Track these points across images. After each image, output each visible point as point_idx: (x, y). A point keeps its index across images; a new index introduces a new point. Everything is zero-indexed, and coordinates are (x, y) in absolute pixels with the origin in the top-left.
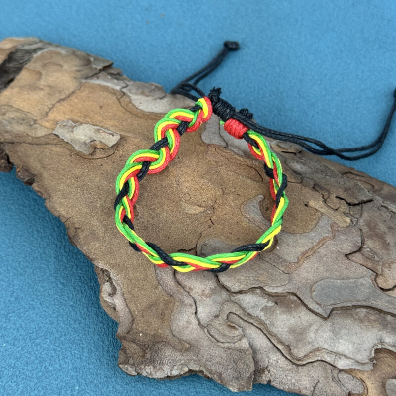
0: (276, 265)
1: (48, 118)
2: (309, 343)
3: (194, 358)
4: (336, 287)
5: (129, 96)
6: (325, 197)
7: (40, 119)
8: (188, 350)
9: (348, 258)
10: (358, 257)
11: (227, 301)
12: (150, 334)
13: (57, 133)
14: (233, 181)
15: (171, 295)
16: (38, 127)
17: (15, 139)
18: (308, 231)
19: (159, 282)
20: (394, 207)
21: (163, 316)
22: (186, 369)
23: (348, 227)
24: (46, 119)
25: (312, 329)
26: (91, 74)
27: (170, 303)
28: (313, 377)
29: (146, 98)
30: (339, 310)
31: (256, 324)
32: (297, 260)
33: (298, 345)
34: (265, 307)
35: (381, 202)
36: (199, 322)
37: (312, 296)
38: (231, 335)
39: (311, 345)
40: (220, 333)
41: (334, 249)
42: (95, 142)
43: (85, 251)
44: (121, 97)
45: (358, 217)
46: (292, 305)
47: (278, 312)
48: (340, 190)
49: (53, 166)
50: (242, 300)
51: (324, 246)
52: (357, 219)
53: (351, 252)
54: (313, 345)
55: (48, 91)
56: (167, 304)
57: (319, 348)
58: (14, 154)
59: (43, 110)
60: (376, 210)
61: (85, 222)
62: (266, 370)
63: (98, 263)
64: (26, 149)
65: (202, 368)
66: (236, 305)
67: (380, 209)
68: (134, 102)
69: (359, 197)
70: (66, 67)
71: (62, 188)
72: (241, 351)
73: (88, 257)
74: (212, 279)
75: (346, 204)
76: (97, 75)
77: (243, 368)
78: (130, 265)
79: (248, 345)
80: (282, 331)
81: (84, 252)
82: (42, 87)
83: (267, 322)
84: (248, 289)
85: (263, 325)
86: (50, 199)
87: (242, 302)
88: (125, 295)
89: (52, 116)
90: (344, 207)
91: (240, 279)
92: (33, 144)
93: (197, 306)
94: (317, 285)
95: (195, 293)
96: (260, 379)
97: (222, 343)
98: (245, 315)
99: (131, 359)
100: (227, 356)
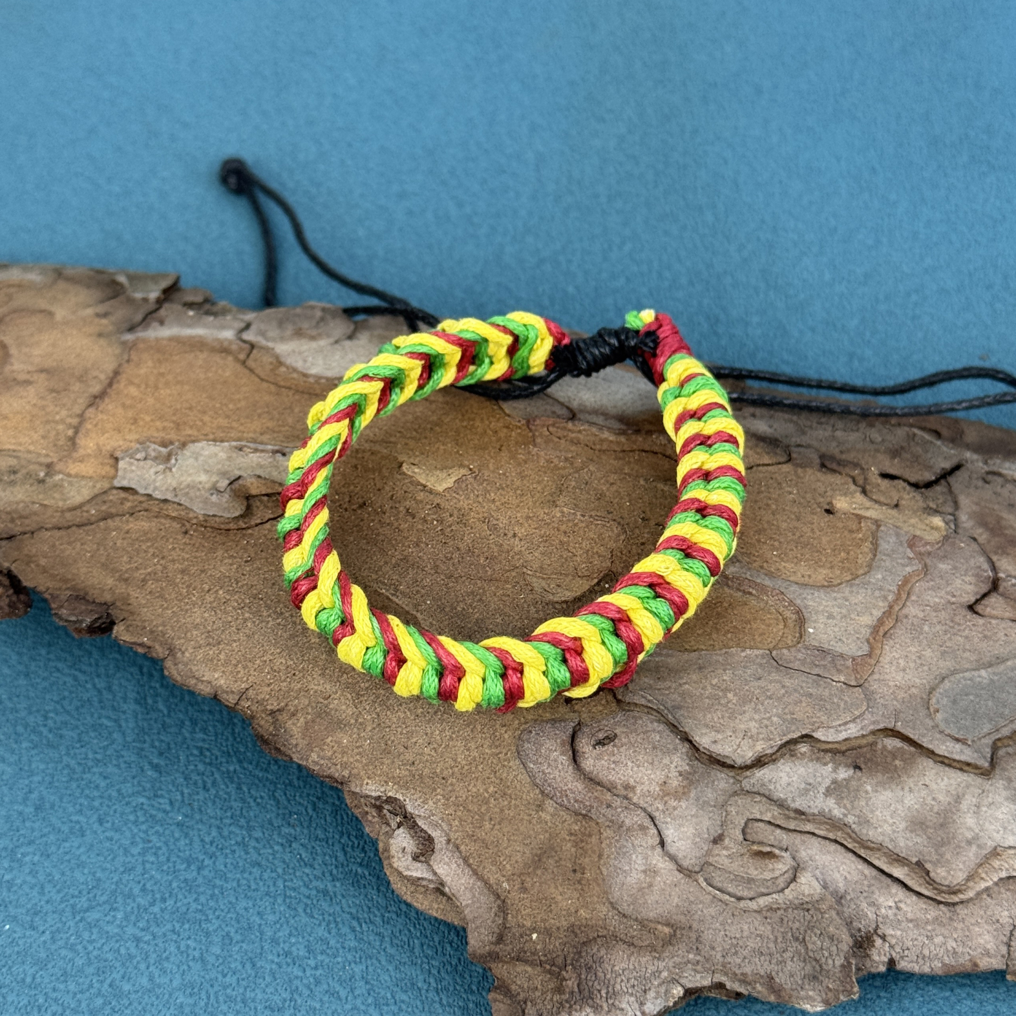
0: (821, 674)
1: (81, 452)
2: (969, 843)
3: (691, 956)
4: (983, 689)
5: (267, 350)
6: (861, 482)
7: (60, 460)
8: (669, 941)
9: (976, 613)
10: (995, 605)
11: (735, 793)
12: (558, 928)
13: (125, 483)
14: (629, 495)
15: (585, 816)
16: (62, 480)
17: (10, 525)
18: (861, 572)
19: (542, 792)
20: (1013, 467)
21: (579, 875)
22: (678, 991)
23: (946, 538)
24: (75, 455)
25: (964, 806)
26: (139, 317)
27: (590, 836)
28: (998, 921)
29: (314, 345)
30: (1009, 746)
31: (822, 833)
32: (866, 649)
33: (942, 856)
34: (833, 783)
35: (981, 464)
36: (677, 863)
37: (937, 726)
38: (768, 875)
39: (974, 848)
40: (738, 879)
41: (937, 600)
42: (240, 482)
43: (316, 763)
44: (248, 356)
45: (950, 510)
46: (897, 762)
47: (869, 788)
48: (880, 457)
49: (149, 570)
50: (770, 781)
51: (913, 598)
52: (954, 515)
53: (978, 597)
54: (979, 846)
55: (46, 383)
56: (580, 840)
57: (995, 848)
58: (28, 564)
59: (58, 434)
60: (980, 483)
61: (290, 690)
62: (875, 937)
63: (361, 786)
64: (54, 546)
65: (716, 975)
66: (758, 798)
67: (988, 480)
68: (289, 361)
69: (932, 463)
70: (60, 314)
71: (198, 620)
72: (803, 906)
73: (329, 777)
74: (676, 749)
75: (908, 488)
76: (154, 315)
77: (822, 949)
78: (451, 768)
79: (818, 888)
80: (894, 831)
81: (316, 768)
82: (22, 377)
83: (850, 819)
84: (775, 749)
85: (840, 829)
86: (174, 656)
87: (772, 787)
88: (462, 848)
89: (88, 444)
90: (909, 497)
91: (750, 729)
92: (69, 527)
93: (661, 826)
94: (937, 695)
95: (643, 795)
96: (868, 963)
97: (751, 899)
98: (789, 818)
99: (529, 1004)
100: (773, 928)
